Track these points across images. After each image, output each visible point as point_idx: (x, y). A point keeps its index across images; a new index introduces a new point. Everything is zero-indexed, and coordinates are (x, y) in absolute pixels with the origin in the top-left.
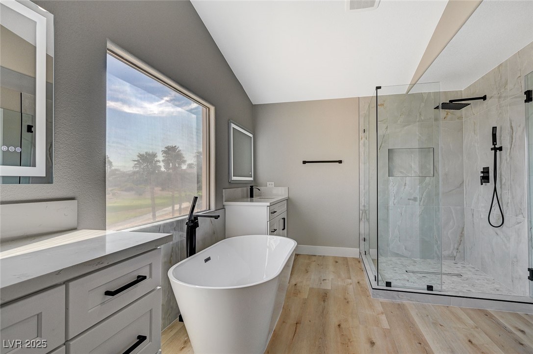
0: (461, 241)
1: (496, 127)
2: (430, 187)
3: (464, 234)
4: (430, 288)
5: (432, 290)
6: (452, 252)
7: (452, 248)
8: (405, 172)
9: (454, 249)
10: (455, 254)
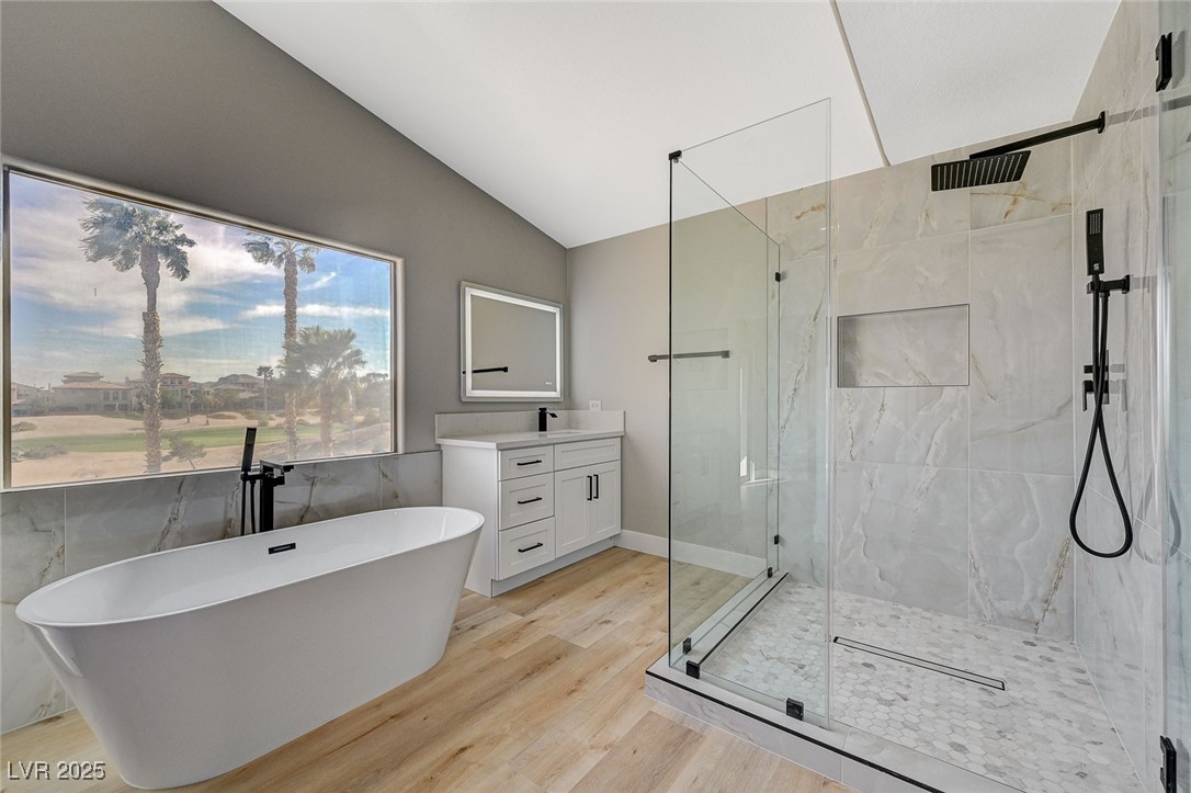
0: (1060, 578)
1: (1101, 211)
2: (955, 415)
3: (1071, 559)
4: (795, 709)
5: (800, 718)
6: (1027, 607)
7: (1027, 596)
8: (889, 375)
9: (1034, 598)
10: (1038, 615)
